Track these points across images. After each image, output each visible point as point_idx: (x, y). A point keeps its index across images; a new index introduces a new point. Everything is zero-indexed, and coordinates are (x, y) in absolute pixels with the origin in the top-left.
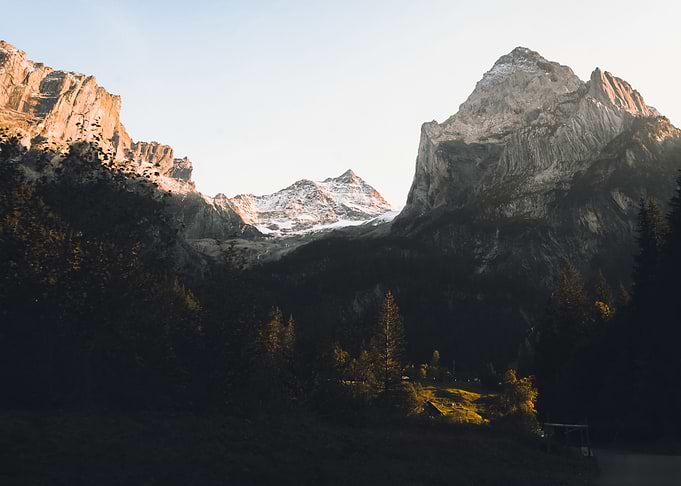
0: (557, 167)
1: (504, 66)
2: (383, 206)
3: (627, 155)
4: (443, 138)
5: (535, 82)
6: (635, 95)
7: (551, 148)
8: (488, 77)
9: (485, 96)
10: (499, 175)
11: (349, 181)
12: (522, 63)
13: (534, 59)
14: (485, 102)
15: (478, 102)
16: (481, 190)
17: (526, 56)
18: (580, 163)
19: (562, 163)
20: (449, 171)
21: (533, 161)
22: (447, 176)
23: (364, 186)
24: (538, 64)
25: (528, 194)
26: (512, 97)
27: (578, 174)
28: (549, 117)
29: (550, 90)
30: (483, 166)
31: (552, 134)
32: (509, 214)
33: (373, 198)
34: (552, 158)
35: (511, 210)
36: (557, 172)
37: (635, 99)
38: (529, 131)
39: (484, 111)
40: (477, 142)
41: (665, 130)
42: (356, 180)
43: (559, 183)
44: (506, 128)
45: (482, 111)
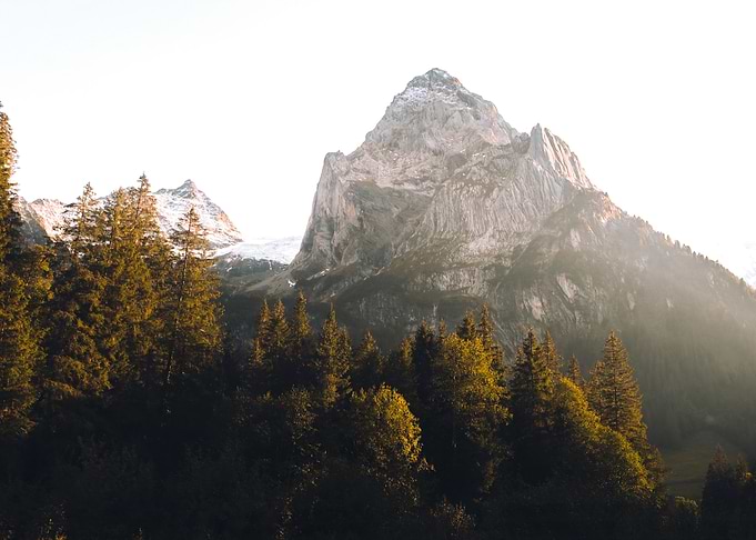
0: (493, 236)
1: (419, 90)
2: (232, 233)
3: (572, 235)
4: (352, 176)
5: (456, 118)
6: (573, 159)
7: (487, 212)
8: (401, 102)
9: (397, 125)
10: (424, 236)
11: (189, 196)
12: (440, 91)
13: (454, 88)
14: (397, 134)
15: (388, 132)
16: (402, 250)
17: (444, 82)
18: (519, 235)
19: (500, 232)
20: (360, 220)
21: (465, 225)
22: (357, 225)
23: (209, 204)
24: (459, 94)
25: (463, 265)
26: (431, 133)
27: (518, 249)
28: (482, 173)
29: (474, 132)
30: (401, 220)
31: (487, 195)
32: (443, 287)
33: (220, 222)
34: (487, 223)
35: (444, 282)
36: (493, 242)
37: (573, 163)
38: (462, 188)
39: (396, 145)
40: (391, 186)
41: (608, 209)
42: (199, 195)
43: (498, 257)
44: (423, 172)
45: (393, 145)
